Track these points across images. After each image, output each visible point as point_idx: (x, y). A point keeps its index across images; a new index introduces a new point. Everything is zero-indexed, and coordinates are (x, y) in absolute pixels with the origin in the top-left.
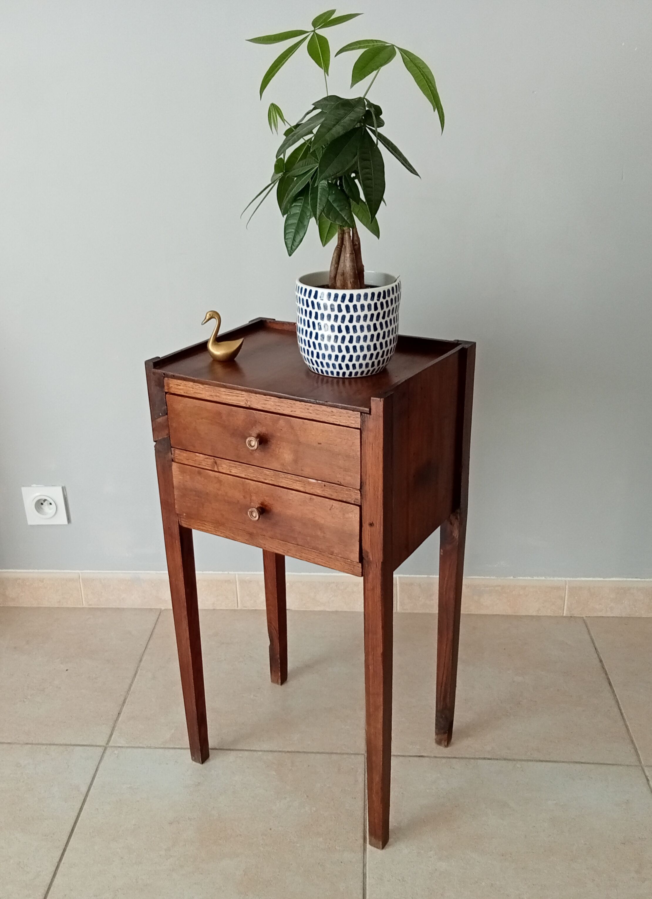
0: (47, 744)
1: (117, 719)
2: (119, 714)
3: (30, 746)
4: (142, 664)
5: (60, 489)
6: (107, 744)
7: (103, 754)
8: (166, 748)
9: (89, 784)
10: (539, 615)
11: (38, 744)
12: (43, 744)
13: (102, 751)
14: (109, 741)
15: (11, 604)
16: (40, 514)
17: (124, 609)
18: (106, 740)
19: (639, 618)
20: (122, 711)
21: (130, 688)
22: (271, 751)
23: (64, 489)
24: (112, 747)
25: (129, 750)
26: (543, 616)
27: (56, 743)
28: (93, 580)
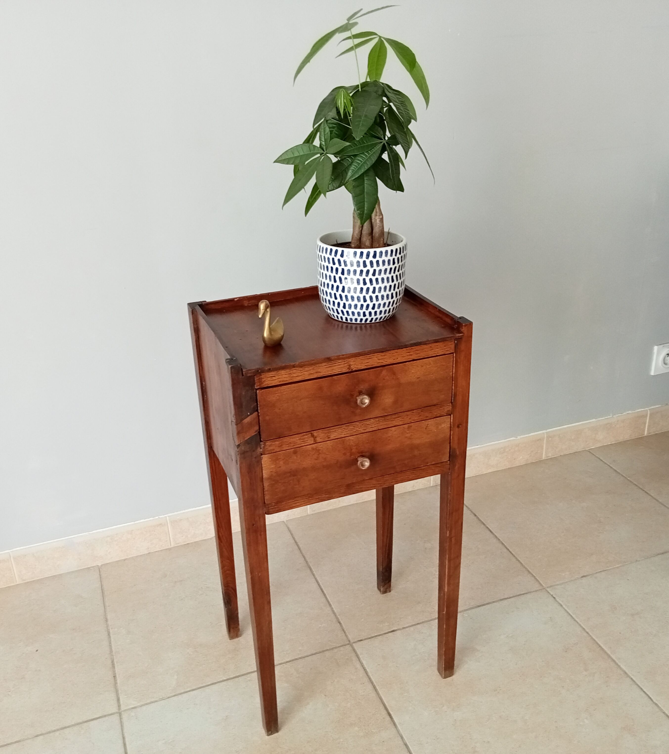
0: (58, 730)
1: (116, 683)
2: (114, 677)
3: (41, 737)
4: (109, 623)
6: (119, 709)
7: (121, 720)
11: (50, 732)
12: (55, 731)
13: (119, 718)
14: (119, 706)
18: (116, 706)
20: (115, 674)
24: (125, 710)
25: (144, 708)
27: (67, 725)
28: (25, 555)
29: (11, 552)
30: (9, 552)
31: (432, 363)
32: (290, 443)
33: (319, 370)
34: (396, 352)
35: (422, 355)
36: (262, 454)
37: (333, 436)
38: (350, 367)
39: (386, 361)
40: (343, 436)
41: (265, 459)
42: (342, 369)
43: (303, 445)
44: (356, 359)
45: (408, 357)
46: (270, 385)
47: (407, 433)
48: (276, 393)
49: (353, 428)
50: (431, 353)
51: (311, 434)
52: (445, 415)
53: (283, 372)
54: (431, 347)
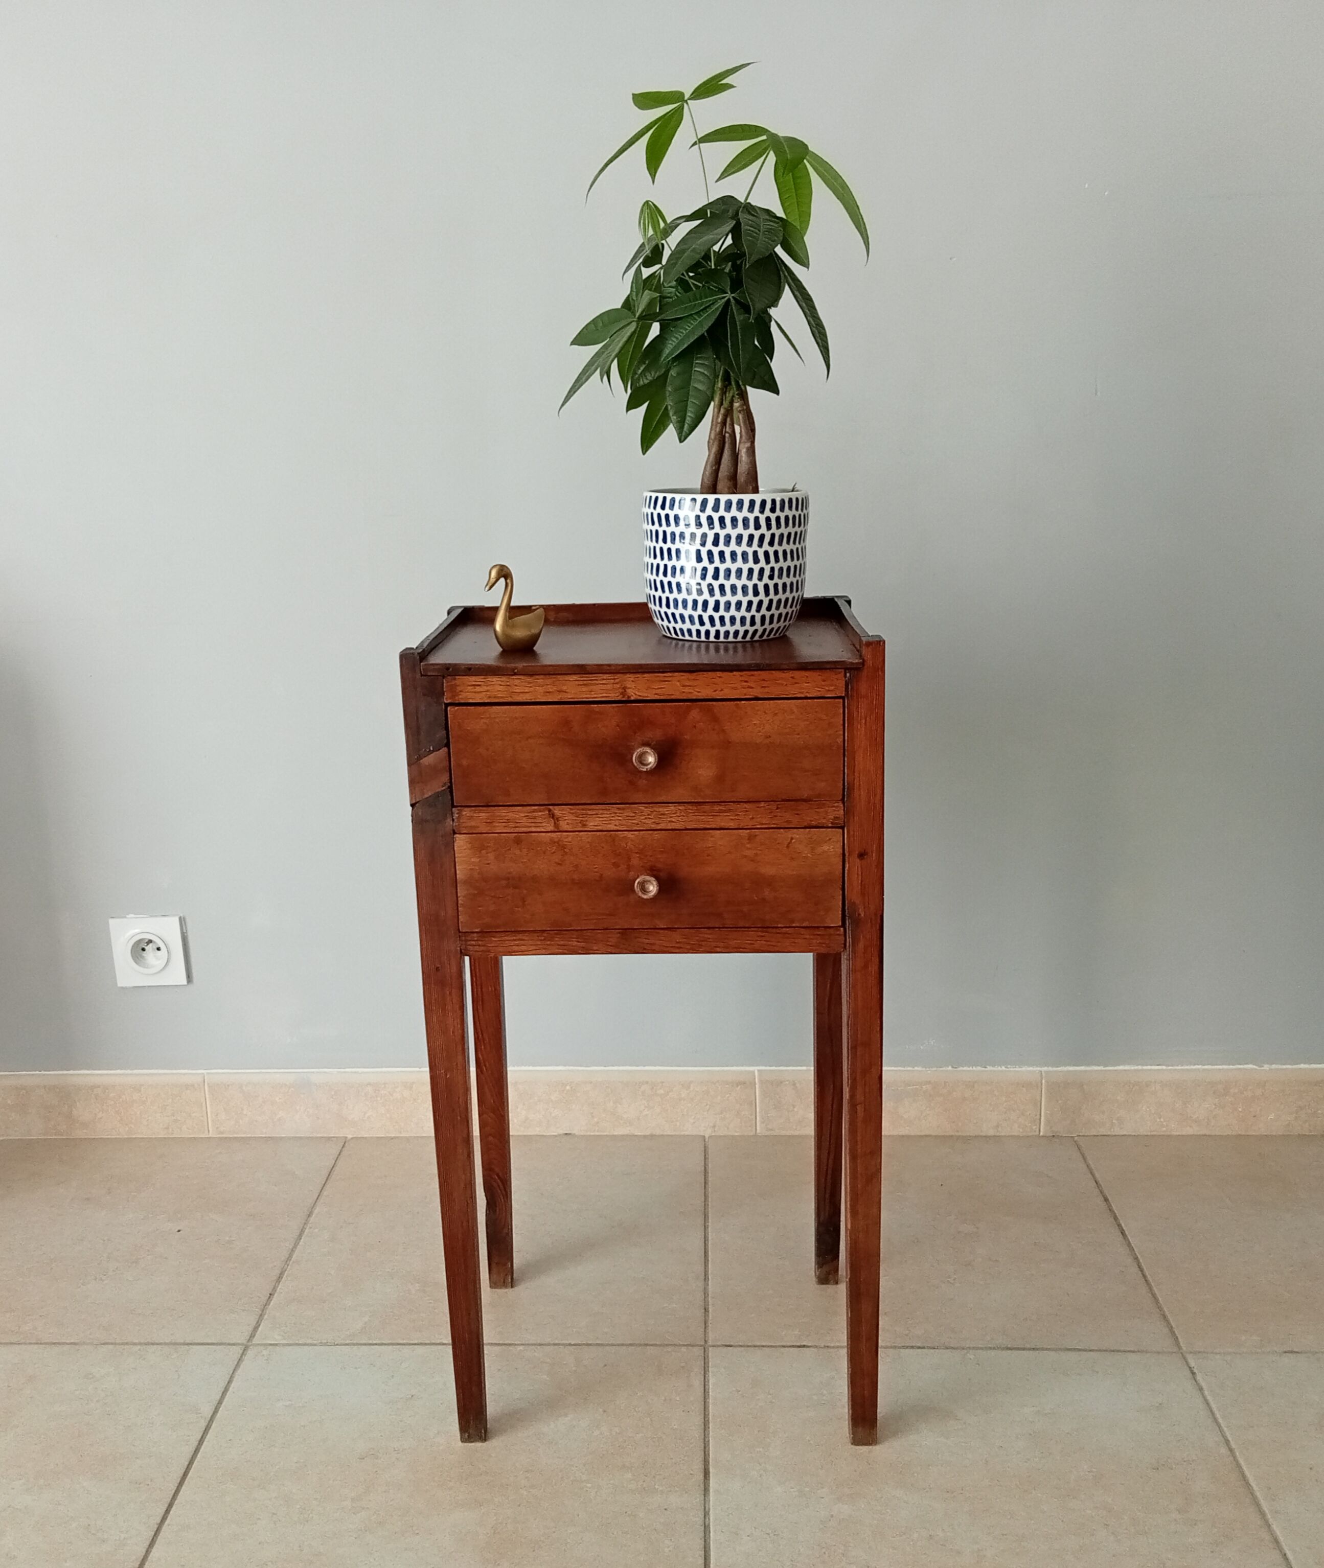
0: (141, 1344)
1: (267, 1302)
2: (270, 1294)
4: (312, 1219)
5: (176, 920)
6: (249, 1341)
7: (241, 1357)
8: (354, 1344)
9: (215, 1403)
10: (998, 1134)
12: (135, 1344)
13: (241, 1352)
14: (252, 1336)
15: (80, 1134)
16: (140, 966)
17: (282, 1138)
18: (247, 1335)
19: (1169, 1136)
20: (275, 1291)
21: (290, 1256)
22: (541, 1345)
23: (182, 921)
24: (257, 1345)
25: (288, 1349)
26: (1005, 1136)
27: (157, 1342)
28: (228, 1086)
29: (208, 1073)
30: (203, 1074)
31: (795, 710)
32: (508, 821)
33: (564, 688)
34: (720, 677)
35: (775, 691)
36: (454, 833)
37: (591, 824)
38: (625, 691)
39: (699, 692)
40: (612, 827)
41: (460, 841)
42: (610, 693)
43: (533, 829)
44: (638, 678)
45: (745, 691)
46: (471, 701)
47: (748, 849)
48: (482, 718)
49: (634, 815)
50: (793, 691)
51: (550, 810)
52: (830, 825)
53: (495, 679)
54: (792, 678)
